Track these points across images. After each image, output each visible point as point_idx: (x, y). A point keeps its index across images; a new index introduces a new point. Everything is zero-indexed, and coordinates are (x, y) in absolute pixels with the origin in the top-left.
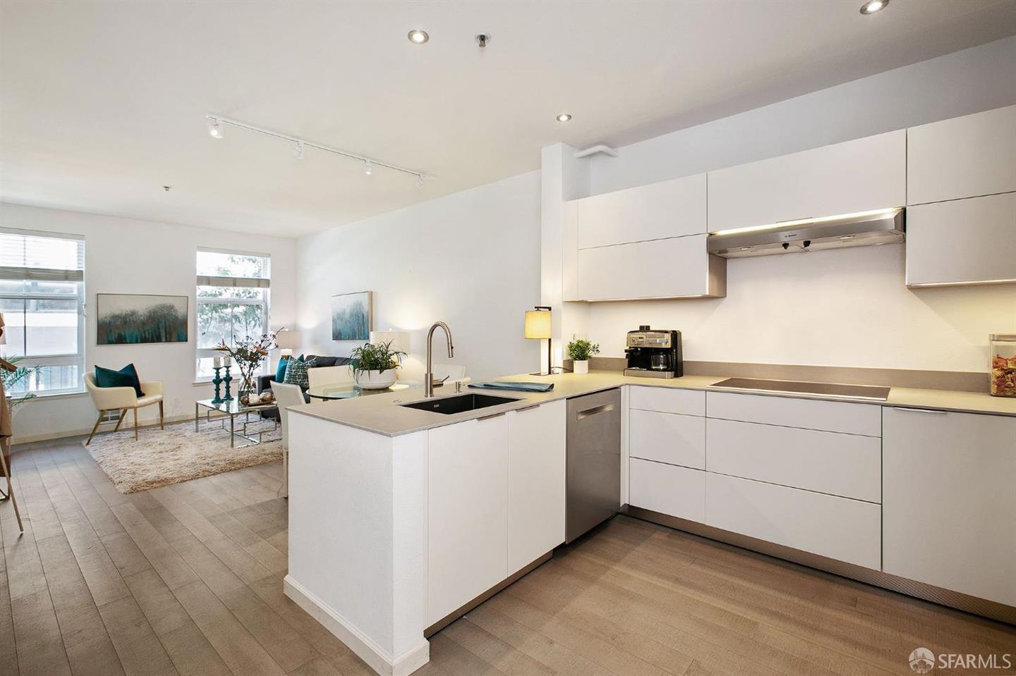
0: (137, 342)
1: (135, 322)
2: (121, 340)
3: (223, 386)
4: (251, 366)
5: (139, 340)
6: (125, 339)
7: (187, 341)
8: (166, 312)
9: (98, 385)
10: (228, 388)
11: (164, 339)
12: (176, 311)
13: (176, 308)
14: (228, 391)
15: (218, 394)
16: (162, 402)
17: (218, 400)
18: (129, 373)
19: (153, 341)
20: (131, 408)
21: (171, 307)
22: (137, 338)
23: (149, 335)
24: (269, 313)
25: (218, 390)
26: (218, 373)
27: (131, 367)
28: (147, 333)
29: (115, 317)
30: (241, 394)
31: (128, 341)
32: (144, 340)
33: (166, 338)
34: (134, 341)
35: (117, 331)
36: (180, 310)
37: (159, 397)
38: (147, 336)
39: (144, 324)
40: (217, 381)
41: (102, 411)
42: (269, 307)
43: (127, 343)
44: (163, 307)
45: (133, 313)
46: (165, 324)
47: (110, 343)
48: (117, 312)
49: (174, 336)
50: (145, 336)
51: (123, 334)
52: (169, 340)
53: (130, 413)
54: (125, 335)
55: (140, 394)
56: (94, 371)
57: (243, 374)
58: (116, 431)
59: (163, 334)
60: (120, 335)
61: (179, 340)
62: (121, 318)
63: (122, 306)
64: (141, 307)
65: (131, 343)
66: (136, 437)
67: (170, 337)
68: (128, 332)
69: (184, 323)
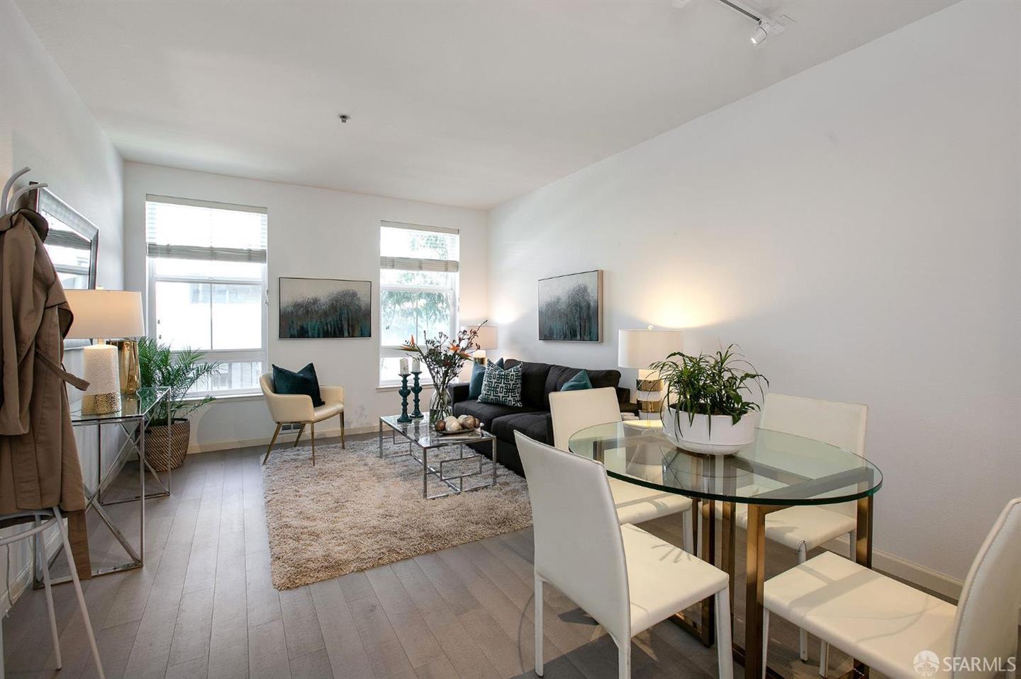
0: (318, 337)
1: (317, 312)
2: (303, 334)
3: (411, 396)
4: (446, 374)
5: (321, 335)
6: (307, 332)
7: (370, 336)
8: (348, 299)
9: (276, 391)
10: (417, 401)
11: (346, 334)
12: (358, 299)
13: (360, 296)
14: (417, 406)
15: (405, 410)
16: (343, 413)
17: (405, 419)
18: (308, 376)
19: (335, 336)
20: (309, 422)
21: (354, 294)
22: (319, 331)
23: (331, 328)
24: (458, 304)
25: (405, 404)
26: (405, 382)
27: (310, 368)
28: (329, 326)
29: (297, 306)
30: (433, 413)
31: (310, 334)
32: (327, 334)
33: (349, 333)
34: (316, 335)
35: (299, 323)
36: (363, 298)
37: (339, 407)
38: (330, 330)
39: (326, 314)
40: (404, 392)
41: (278, 423)
42: (457, 297)
43: (308, 337)
44: (345, 294)
45: (315, 301)
46: (348, 314)
47: (292, 336)
48: (300, 300)
49: (357, 332)
50: (328, 330)
51: (305, 326)
52: (351, 335)
53: (308, 427)
54: (307, 328)
55: (318, 402)
56: (272, 371)
57: (436, 385)
58: (297, 443)
59: (346, 327)
60: (302, 328)
61: (362, 335)
62: (302, 307)
63: (304, 293)
64: (323, 294)
65: (313, 337)
66: (313, 459)
67: (353, 331)
68: (310, 324)
69: (367, 315)
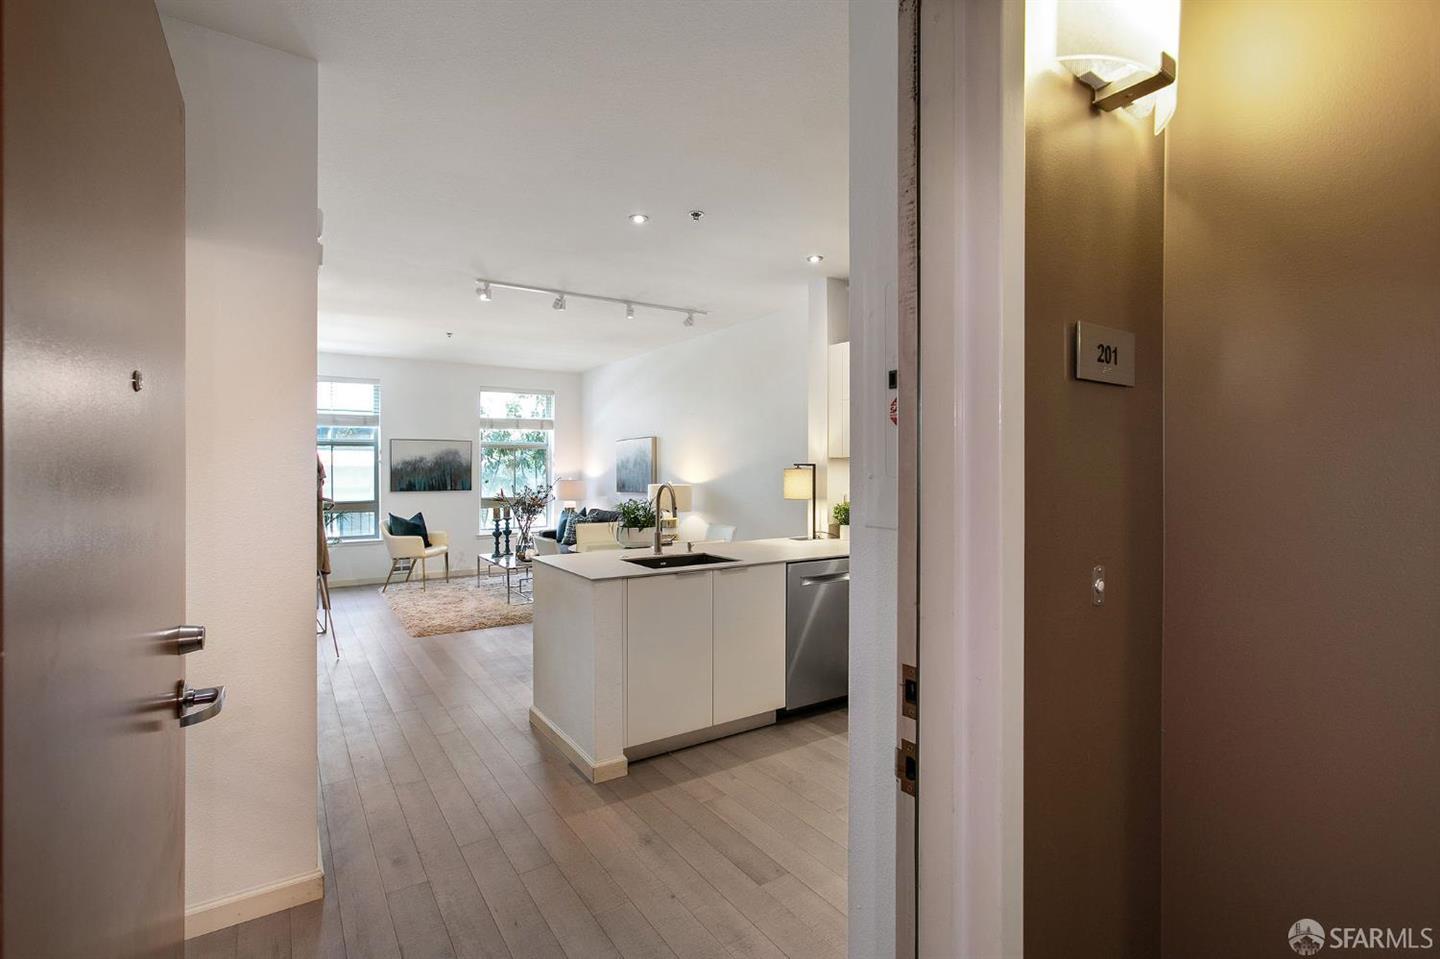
0: (425, 490)
1: (423, 469)
2: (411, 488)
3: (502, 539)
4: (528, 519)
5: (426, 488)
6: (415, 486)
7: (470, 489)
8: (451, 458)
9: (391, 533)
10: (507, 541)
11: (449, 488)
12: (460, 457)
13: (461, 454)
14: (507, 546)
15: (497, 548)
16: (447, 553)
17: (497, 555)
18: (417, 522)
19: (439, 490)
20: (420, 557)
21: (457, 452)
22: (425, 485)
23: (436, 482)
25: (497, 543)
26: (497, 525)
27: (420, 516)
28: (434, 481)
29: (406, 463)
30: (518, 548)
31: (417, 488)
32: (432, 488)
33: (451, 486)
34: (422, 489)
35: (408, 479)
36: (464, 458)
37: (444, 548)
38: (435, 484)
39: (431, 470)
40: (497, 534)
41: (395, 560)
42: (552, 452)
43: (416, 490)
44: (448, 453)
45: (422, 460)
46: (451, 470)
47: (402, 490)
48: (408, 459)
49: (459, 486)
50: (433, 484)
51: (413, 481)
52: (454, 489)
53: (419, 561)
54: (415, 483)
55: (428, 545)
56: (388, 519)
57: (521, 527)
58: (407, 581)
59: (449, 482)
60: (410, 482)
61: (464, 489)
62: (410, 464)
63: (411, 453)
64: (428, 454)
65: (420, 490)
66: (424, 589)
67: (456, 484)
68: (418, 479)
69: (468, 470)
